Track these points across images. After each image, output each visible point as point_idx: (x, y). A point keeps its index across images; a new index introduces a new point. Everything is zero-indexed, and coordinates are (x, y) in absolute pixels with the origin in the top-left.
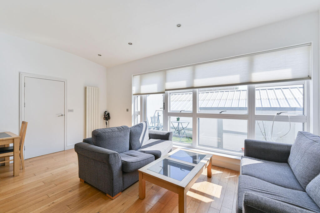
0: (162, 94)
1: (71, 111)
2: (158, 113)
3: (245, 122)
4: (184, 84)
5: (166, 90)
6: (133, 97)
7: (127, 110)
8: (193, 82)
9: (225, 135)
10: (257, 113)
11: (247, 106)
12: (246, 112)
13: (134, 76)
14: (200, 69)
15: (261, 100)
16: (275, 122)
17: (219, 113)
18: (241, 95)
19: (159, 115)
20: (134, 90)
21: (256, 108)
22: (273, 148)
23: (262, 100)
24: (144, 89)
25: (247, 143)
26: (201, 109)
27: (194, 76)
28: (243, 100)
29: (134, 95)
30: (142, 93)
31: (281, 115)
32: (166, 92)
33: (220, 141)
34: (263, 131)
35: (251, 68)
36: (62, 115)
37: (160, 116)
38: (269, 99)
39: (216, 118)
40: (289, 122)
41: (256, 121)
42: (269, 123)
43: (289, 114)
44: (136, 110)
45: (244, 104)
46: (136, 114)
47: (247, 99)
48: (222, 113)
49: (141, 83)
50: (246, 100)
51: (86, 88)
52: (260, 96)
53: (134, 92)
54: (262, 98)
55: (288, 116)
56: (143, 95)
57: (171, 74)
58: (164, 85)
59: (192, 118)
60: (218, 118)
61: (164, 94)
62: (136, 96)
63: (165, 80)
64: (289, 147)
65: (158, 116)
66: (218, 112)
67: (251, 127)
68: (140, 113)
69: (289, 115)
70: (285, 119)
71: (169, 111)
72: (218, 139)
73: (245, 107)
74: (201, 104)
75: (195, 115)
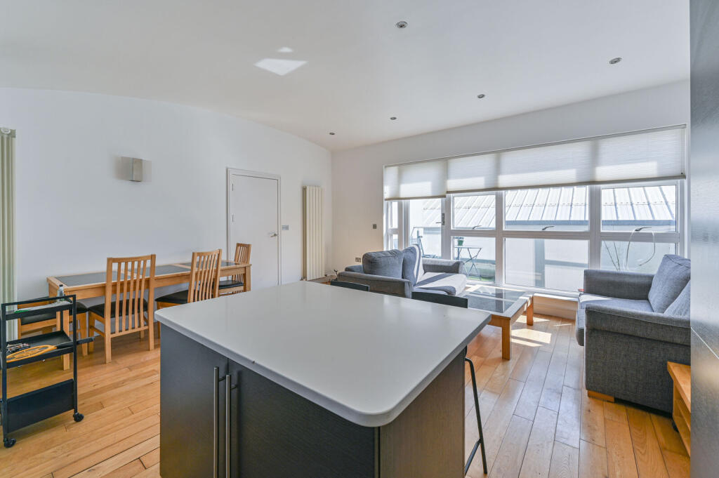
0: (439, 200)
1: (287, 228)
2: (418, 232)
3: (584, 245)
4: (480, 182)
5: (448, 192)
6: (385, 203)
7: (375, 227)
8: (497, 180)
9: (548, 270)
10: (604, 229)
11: (587, 219)
12: (586, 228)
13: (386, 167)
14: (509, 159)
15: (615, 205)
16: (631, 243)
17: (541, 230)
18: (574, 197)
19: (420, 235)
20: (387, 191)
21: (603, 221)
22: (627, 280)
23: (618, 206)
24: (405, 190)
25: (588, 275)
26: (510, 223)
27: (498, 170)
28: (579, 207)
29: (386, 200)
30: (402, 196)
31: (641, 231)
32: (447, 195)
33: (539, 278)
34: (615, 261)
35: (594, 159)
36: (275, 235)
37: (422, 237)
38: (632, 205)
39: (533, 238)
40: (653, 244)
41: (603, 242)
42: (623, 245)
43: (653, 230)
44: (390, 227)
45: (581, 213)
46: (390, 232)
47: (587, 203)
48: (547, 230)
49: (400, 180)
50: (585, 205)
51: (304, 189)
52: (615, 197)
53: (387, 194)
54: (618, 201)
55: (651, 234)
56: (403, 201)
57: (457, 165)
58: (443, 183)
59: (494, 239)
60: (535, 238)
61: (444, 199)
62: (389, 202)
63: (446, 175)
64: (651, 277)
65: (419, 237)
66: (539, 229)
67: (595, 253)
68: (398, 231)
69: (653, 232)
70: (648, 238)
71: (452, 228)
72: (536, 275)
73: (583, 219)
74: (509, 215)
75: (500, 233)
